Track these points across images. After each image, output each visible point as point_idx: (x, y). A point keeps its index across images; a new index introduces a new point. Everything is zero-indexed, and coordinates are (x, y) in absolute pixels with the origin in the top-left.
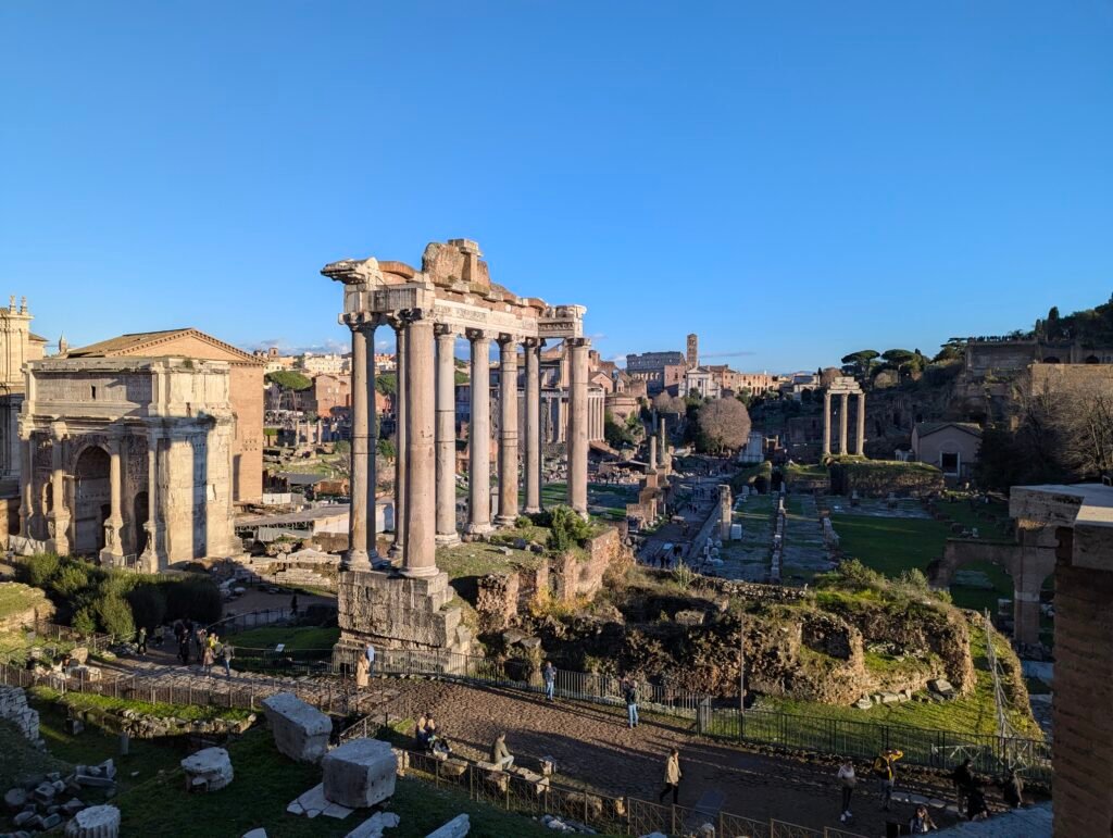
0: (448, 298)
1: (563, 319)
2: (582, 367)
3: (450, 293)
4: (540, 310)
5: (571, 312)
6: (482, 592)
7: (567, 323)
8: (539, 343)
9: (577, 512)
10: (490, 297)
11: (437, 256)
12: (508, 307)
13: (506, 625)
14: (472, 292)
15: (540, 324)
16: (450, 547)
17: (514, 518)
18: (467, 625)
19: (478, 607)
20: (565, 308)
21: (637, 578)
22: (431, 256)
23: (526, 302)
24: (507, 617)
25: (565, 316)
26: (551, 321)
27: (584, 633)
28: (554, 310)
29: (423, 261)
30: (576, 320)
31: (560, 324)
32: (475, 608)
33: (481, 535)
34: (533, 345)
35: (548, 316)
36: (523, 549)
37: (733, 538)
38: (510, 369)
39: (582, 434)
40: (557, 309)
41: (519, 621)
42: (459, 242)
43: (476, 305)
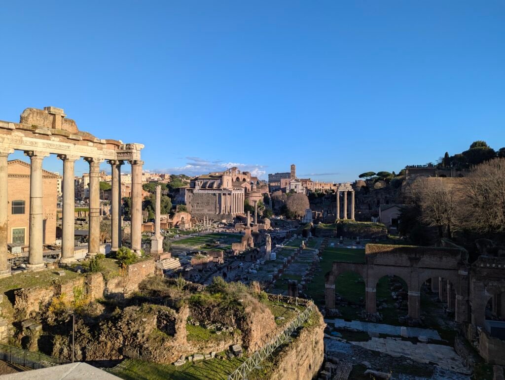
0: (36, 137)
1: (129, 150)
2: (137, 175)
3: (37, 135)
4: (118, 146)
5: (132, 147)
6: (17, 298)
7: (130, 153)
8: (118, 163)
9: (135, 251)
10: (70, 137)
11: (29, 115)
12: (91, 144)
13: (28, 317)
14: (53, 134)
15: (117, 153)
16: (35, 271)
17: (95, 254)
18: (4, 317)
19: (15, 306)
20: (129, 145)
21: (158, 284)
22: (26, 115)
23: (103, 141)
24: (28, 312)
25: (130, 149)
26: (122, 151)
27: (60, 321)
28: (125, 146)
29: (21, 117)
30: (134, 151)
31: (127, 153)
32: (13, 307)
33: (66, 264)
34: (114, 164)
35: (122, 149)
36: (76, 272)
37: (271, 260)
38: (94, 176)
39: (137, 210)
40: (127, 145)
41: (34, 314)
42: (49, 108)
43: (61, 141)
